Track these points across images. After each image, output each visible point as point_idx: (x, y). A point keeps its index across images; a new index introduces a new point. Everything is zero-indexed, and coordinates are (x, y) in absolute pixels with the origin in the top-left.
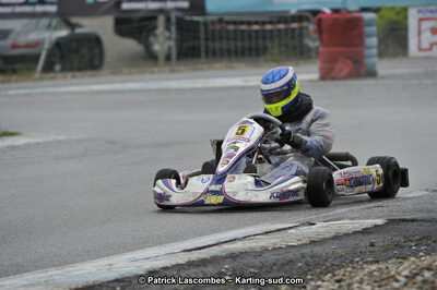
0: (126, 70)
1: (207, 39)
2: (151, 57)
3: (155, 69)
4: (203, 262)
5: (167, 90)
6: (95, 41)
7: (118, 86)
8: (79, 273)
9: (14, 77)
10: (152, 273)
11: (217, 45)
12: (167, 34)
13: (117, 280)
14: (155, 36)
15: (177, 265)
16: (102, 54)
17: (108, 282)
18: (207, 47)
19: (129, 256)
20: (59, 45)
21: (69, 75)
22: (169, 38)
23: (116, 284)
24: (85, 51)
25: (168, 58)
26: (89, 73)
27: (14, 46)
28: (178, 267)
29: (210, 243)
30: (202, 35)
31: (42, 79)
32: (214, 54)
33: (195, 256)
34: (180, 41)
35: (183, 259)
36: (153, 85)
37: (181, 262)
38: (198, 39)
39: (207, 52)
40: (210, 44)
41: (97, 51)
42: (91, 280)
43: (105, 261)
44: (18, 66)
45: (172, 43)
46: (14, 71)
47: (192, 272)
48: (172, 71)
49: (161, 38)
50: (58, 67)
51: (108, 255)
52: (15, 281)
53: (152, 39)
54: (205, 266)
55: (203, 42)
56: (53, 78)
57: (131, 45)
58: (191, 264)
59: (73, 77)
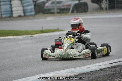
0: (94, 12)
1: (117, 4)
2: (101, 9)
3: (102, 12)
4: (115, 67)
5: (106, 18)
6: (86, 4)
7: (92, 17)
8: (81, 69)
9: (63, 14)
10: (101, 70)
11: (120, 5)
12: (106, 2)
13: (91, 72)
14: (103, 3)
15: (108, 67)
16: (87, 8)
17: (89, 72)
18: (117, 6)
19: (95, 65)
20: (76, 5)
21: (78, 14)
22: (106, 3)
23: (91, 73)
24: (83, 7)
25: (106, 9)
26: (84, 13)
27: (63, 6)
28: (109, 68)
29: (118, 61)
30: (116, 3)
31: (71, 15)
32: (119, 8)
33: (113, 65)
34: (110, 4)
35: (110, 66)
36: (102, 17)
37: (109, 66)
38: (115, 4)
39: (117, 7)
40: (118, 5)
41: (86, 7)
42: (84, 71)
43: (88, 66)
44: (64, 11)
45: (107, 5)
46: (63, 13)
47: (112, 69)
48: (107, 13)
49: (104, 4)
50: (75, 12)
51: (89, 64)
52: (63, 72)
53: (102, 4)
54: (116, 68)
55: (116, 5)
56: (74, 15)
57: (96, 5)
58: (112, 67)
59: (80, 14)
